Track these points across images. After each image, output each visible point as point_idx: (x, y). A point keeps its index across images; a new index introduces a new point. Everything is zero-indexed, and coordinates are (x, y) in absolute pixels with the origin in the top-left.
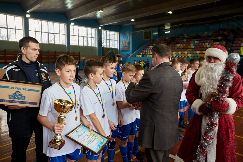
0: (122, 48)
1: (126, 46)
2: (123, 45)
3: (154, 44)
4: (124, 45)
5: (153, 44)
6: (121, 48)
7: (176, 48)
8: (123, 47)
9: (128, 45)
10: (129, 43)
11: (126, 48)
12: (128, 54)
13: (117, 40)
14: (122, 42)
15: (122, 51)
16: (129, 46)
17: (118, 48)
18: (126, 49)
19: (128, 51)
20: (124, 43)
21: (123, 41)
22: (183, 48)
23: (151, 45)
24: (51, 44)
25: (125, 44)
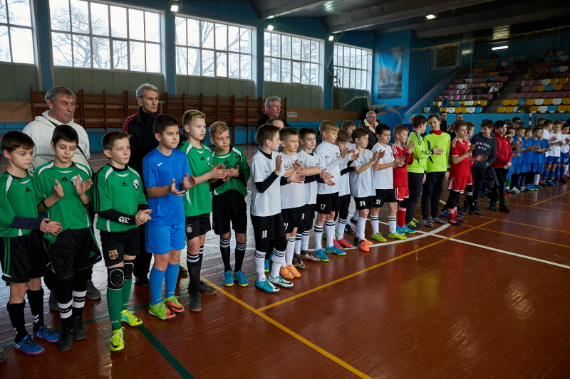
0: (379, 90)
1: (390, 85)
2: (384, 82)
3: (470, 80)
4: (386, 81)
5: (467, 80)
6: (376, 89)
7: (540, 89)
8: (384, 86)
9: (396, 82)
10: (400, 78)
11: (391, 90)
12: (395, 104)
13: (367, 71)
14: (382, 73)
15: (380, 97)
16: (400, 85)
17: (369, 89)
18: (392, 92)
19: (396, 96)
20: (385, 77)
21: (384, 71)
22: (562, 90)
23: (461, 80)
24: (221, 79)
25: (389, 78)
